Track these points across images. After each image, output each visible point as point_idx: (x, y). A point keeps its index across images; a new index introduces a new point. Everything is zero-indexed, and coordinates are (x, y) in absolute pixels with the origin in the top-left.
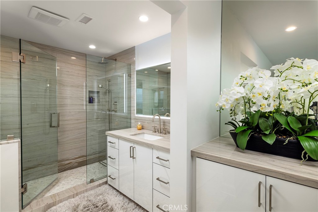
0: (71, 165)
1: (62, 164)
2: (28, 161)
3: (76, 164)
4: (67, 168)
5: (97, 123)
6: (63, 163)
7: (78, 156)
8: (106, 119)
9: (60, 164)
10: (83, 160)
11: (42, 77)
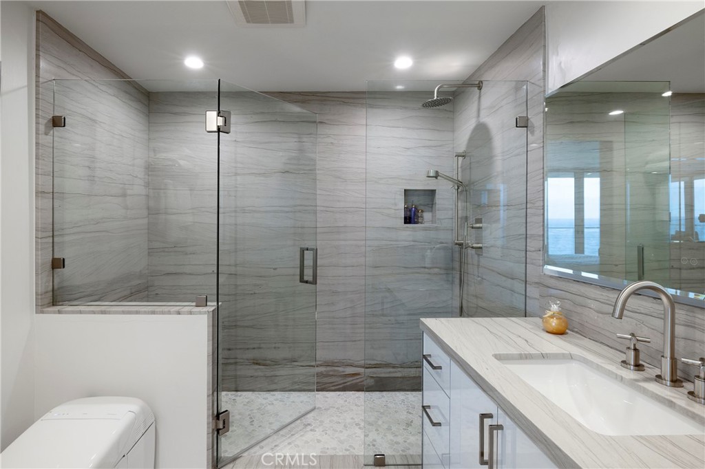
0: (358, 381)
1: (338, 371)
2: (275, 348)
3: (371, 382)
4: (348, 383)
5: (428, 279)
6: (340, 369)
7: (376, 362)
8: (453, 269)
9: (334, 371)
10: (387, 375)
11: (301, 165)
